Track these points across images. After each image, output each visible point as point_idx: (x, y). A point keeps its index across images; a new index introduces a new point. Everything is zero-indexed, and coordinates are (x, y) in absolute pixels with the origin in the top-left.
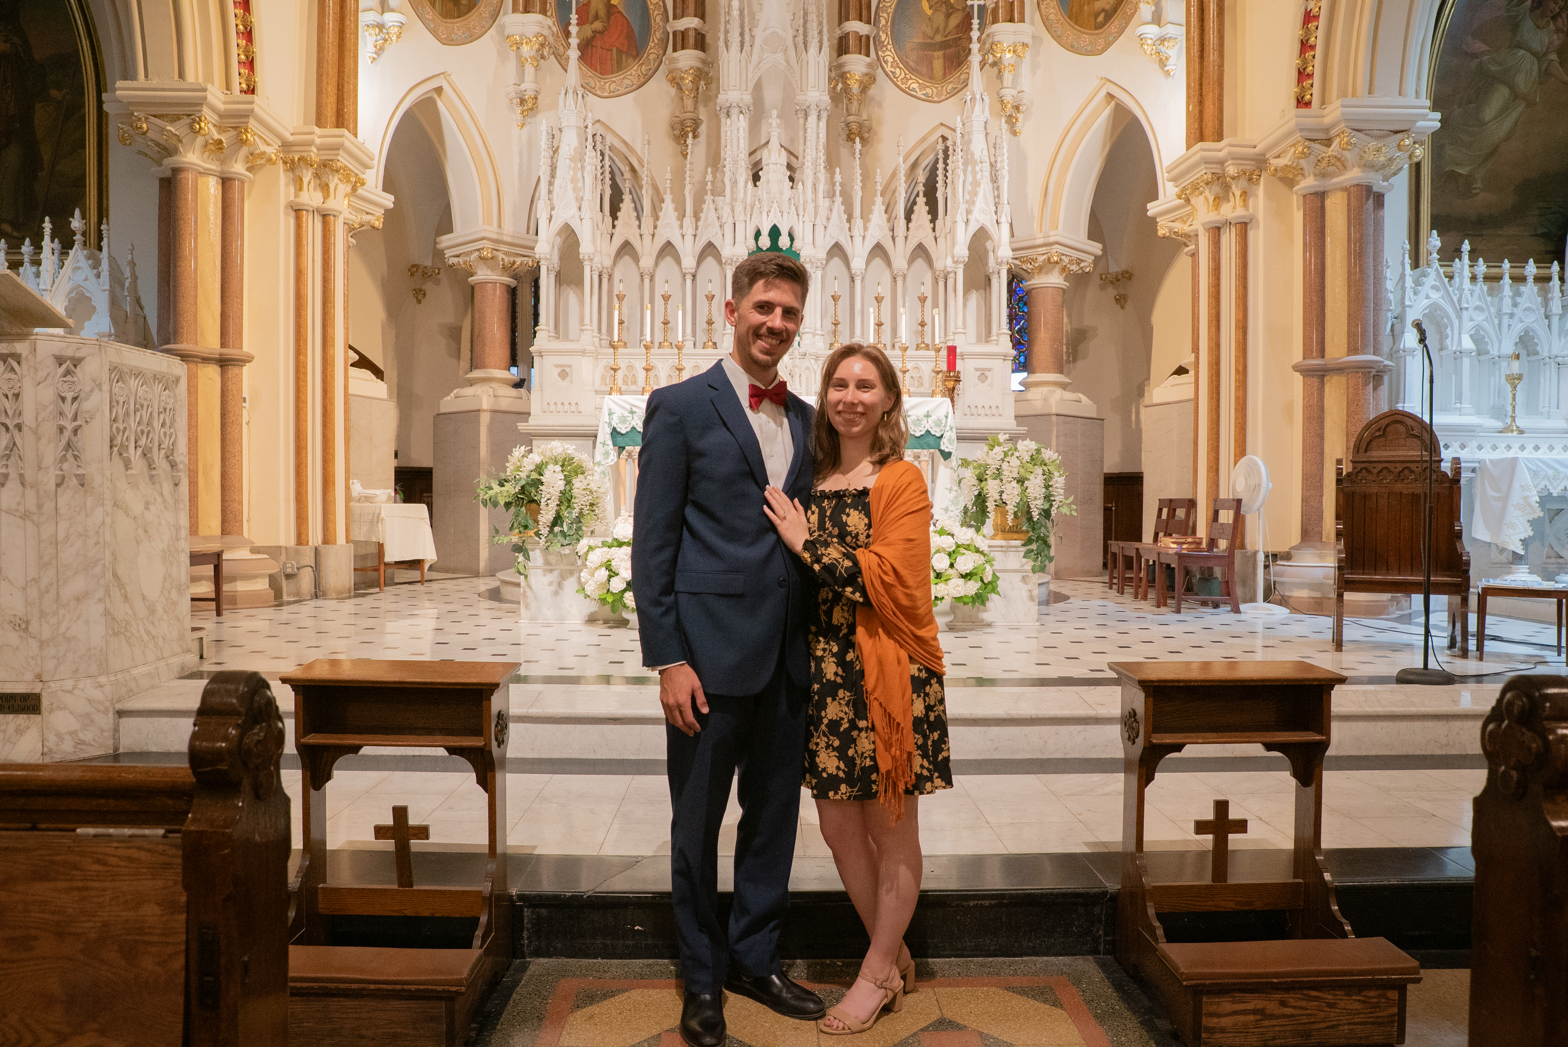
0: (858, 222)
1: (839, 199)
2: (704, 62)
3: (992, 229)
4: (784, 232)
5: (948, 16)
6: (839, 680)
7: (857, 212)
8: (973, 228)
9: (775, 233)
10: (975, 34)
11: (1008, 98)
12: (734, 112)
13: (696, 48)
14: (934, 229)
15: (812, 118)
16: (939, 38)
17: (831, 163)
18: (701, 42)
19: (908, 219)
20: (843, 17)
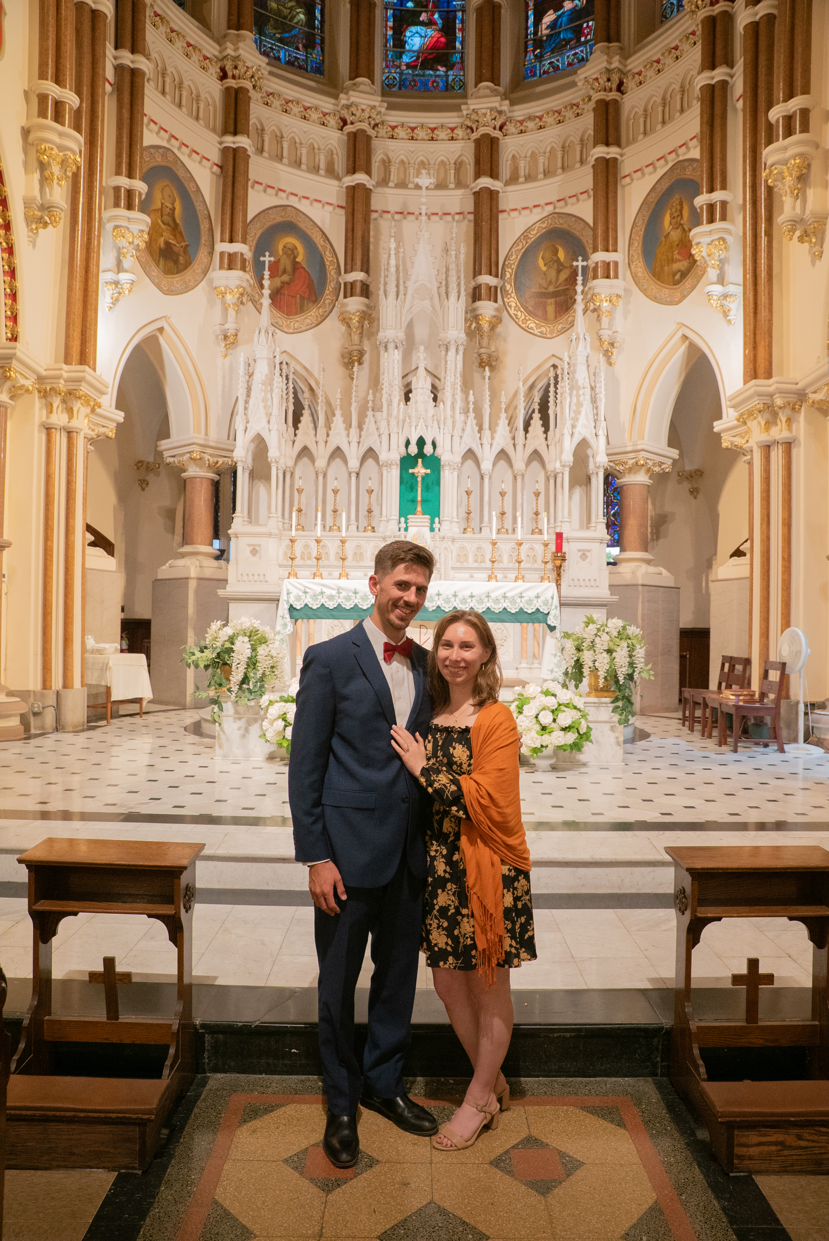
0: (487, 433)
1: (472, 415)
2: (368, 306)
3: (592, 440)
4: (429, 442)
5: (559, 271)
6: (447, 876)
7: (486, 425)
8: (577, 439)
9: (421, 442)
10: (579, 288)
11: (605, 338)
12: (391, 346)
13: (362, 296)
14: (546, 439)
15: (452, 350)
16: (551, 289)
17: (467, 384)
18: (366, 291)
19: (526, 430)
20: (477, 272)
